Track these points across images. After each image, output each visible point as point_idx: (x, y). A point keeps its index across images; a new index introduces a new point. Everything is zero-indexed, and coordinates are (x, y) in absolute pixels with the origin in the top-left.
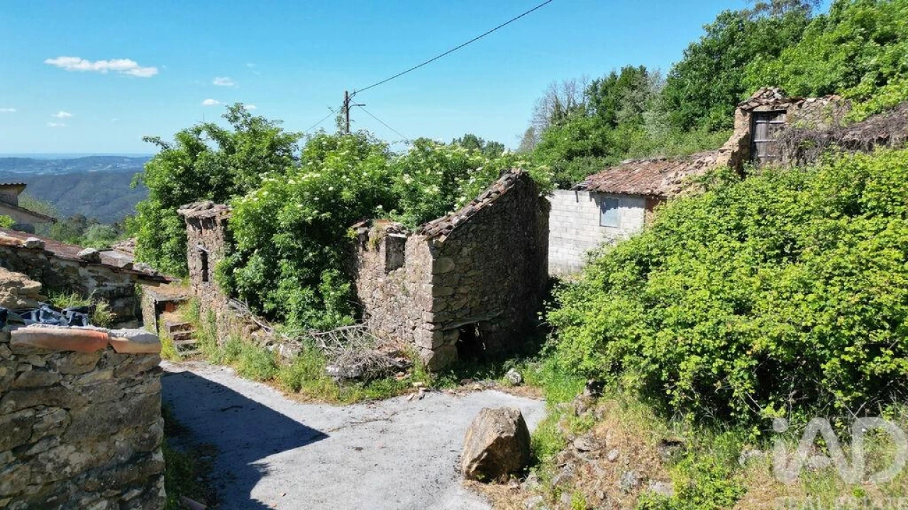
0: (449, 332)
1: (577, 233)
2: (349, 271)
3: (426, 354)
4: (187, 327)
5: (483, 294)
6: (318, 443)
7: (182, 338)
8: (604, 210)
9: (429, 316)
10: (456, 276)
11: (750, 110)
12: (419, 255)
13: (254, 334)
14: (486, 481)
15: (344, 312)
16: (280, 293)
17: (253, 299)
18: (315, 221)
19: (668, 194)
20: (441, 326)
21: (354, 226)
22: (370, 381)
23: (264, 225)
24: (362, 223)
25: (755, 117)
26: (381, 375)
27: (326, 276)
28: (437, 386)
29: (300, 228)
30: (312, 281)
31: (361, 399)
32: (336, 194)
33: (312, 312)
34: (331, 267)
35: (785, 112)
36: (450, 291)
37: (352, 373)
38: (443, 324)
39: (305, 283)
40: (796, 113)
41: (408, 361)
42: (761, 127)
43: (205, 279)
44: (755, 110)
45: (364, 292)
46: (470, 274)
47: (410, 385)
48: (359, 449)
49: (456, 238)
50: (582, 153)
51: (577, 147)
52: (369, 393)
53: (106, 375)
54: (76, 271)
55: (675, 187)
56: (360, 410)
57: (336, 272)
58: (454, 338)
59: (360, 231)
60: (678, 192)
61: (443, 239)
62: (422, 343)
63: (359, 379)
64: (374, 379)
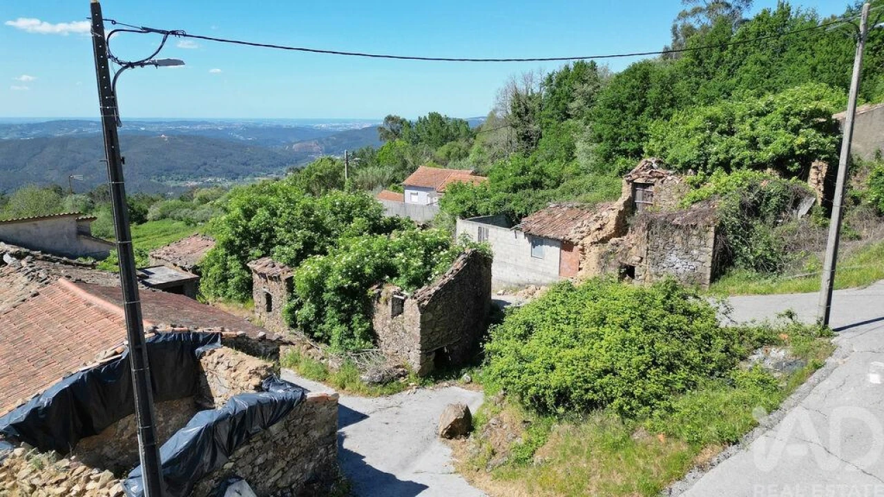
0: (430, 354)
1: (516, 260)
2: (368, 314)
3: (416, 367)
5: (449, 330)
6: (365, 420)
8: (534, 245)
9: (419, 346)
10: (434, 322)
11: (632, 181)
12: (412, 312)
13: (310, 351)
14: (450, 438)
15: (366, 339)
16: (326, 326)
17: (307, 328)
18: (349, 287)
19: (575, 241)
20: (425, 351)
21: (372, 289)
22: (386, 384)
23: (317, 288)
24: (377, 286)
25: (635, 186)
26: (392, 380)
27: (355, 318)
28: (423, 385)
29: (340, 290)
30: (346, 321)
31: (382, 394)
32: (361, 269)
33: (348, 341)
34: (358, 312)
35: (653, 185)
36: (430, 331)
37: (377, 380)
38: (426, 350)
39: (342, 322)
40: (660, 186)
41: (406, 370)
42: (639, 192)
43: (269, 309)
44: (635, 181)
45: (378, 327)
46: (442, 319)
47: (408, 385)
48: (387, 424)
49: (434, 301)
50: (524, 186)
51: (520, 180)
52: (386, 390)
53: (326, 407)
54: (257, 344)
55: (579, 236)
56: (382, 401)
57: (361, 316)
58: (432, 357)
59: (376, 292)
60: (582, 239)
61: (426, 303)
62: (414, 360)
63: (380, 383)
64: (388, 383)
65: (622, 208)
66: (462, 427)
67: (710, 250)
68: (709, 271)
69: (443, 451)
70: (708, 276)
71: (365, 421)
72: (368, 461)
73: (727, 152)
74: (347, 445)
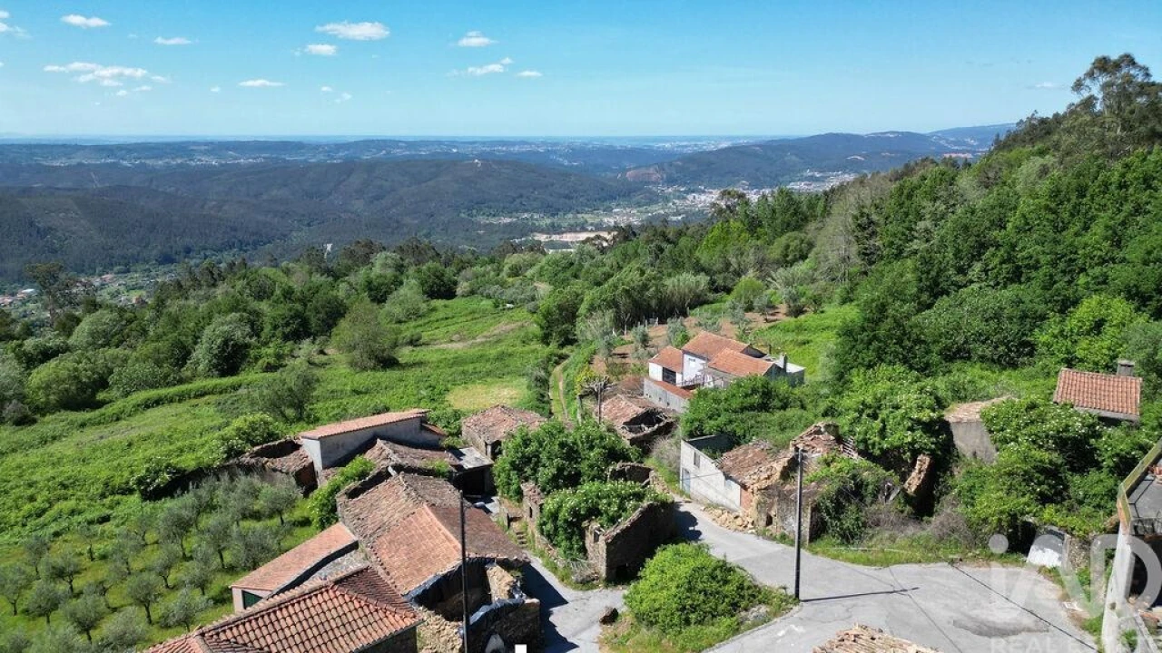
0: (613, 569)
1: (716, 485)
2: (582, 537)
3: (604, 575)
4: (522, 533)
5: (625, 556)
7: (520, 538)
8: (726, 478)
9: (605, 563)
10: (615, 551)
12: (602, 544)
13: (549, 551)
14: (602, 624)
15: (580, 552)
16: (559, 539)
17: (549, 536)
18: (572, 520)
19: (748, 484)
20: (609, 567)
21: (584, 523)
22: (585, 583)
23: (554, 516)
24: (587, 521)
26: (588, 582)
27: (575, 538)
28: (607, 587)
29: (566, 521)
30: (569, 539)
31: (581, 590)
32: (579, 510)
33: (570, 551)
34: (576, 535)
36: (612, 556)
37: (581, 580)
39: (567, 539)
41: (597, 577)
43: (531, 516)
45: (587, 545)
46: (620, 550)
47: (598, 586)
48: (576, 609)
49: (615, 538)
52: (584, 588)
53: (533, 607)
55: (751, 481)
56: (580, 594)
57: (578, 537)
58: (614, 571)
59: (586, 525)
60: (753, 484)
61: (610, 541)
62: (602, 569)
63: (582, 582)
64: (587, 583)
65: (786, 464)
66: (611, 618)
67: (809, 520)
68: (808, 534)
69: (598, 630)
70: (808, 538)
71: (565, 606)
72: (557, 629)
73: (866, 433)
74: (552, 619)
